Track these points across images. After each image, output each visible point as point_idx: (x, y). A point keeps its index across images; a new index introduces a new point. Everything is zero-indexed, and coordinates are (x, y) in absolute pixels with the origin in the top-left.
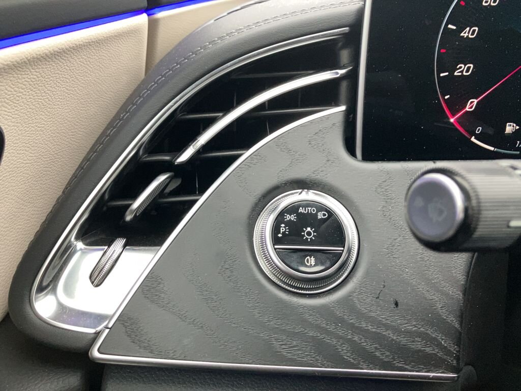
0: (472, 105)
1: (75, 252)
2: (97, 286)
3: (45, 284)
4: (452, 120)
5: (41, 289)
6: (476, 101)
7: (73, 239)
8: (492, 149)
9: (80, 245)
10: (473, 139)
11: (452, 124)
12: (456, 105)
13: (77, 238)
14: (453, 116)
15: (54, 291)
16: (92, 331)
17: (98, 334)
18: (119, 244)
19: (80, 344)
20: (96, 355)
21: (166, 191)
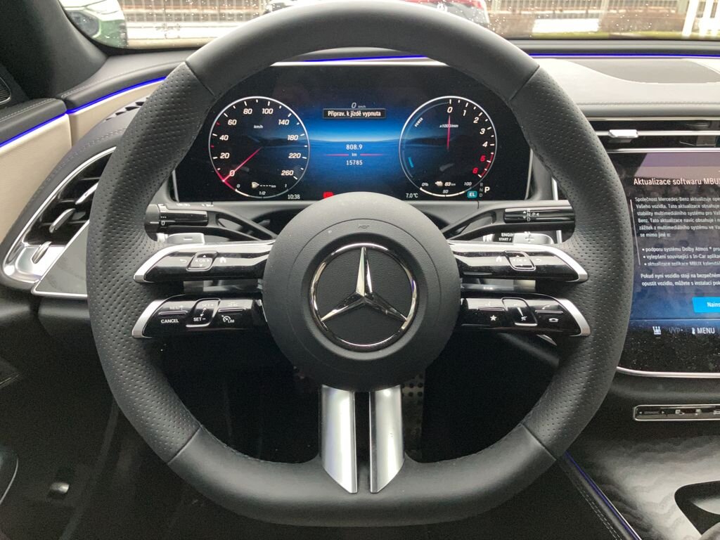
0: (232, 173)
1: (23, 247)
2: (36, 263)
3: (10, 260)
4: (224, 181)
5: (8, 262)
6: (234, 171)
7: (22, 241)
8: (247, 195)
9: (26, 244)
10: (236, 190)
11: (224, 183)
12: (225, 173)
13: (25, 241)
14: (224, 178)
15: (14, 264)
16: (33, 282)
17: (35, 284)
18: (47, 244)
19: (26, 288)
20: (35, 292)
21: (74, 218)
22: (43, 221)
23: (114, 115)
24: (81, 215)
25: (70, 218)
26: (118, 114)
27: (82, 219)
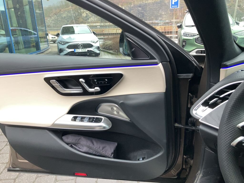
1: (200, 107)
13: (201, 105)
17: (201, 118)
19: (198, 118)
20: (200, 120)
21: (217, 101)
22: (208, 100)
23: (240, 71)
24: (220, 101)
25: (216, 101)
26: (242, 70)
27: (220, 102)
